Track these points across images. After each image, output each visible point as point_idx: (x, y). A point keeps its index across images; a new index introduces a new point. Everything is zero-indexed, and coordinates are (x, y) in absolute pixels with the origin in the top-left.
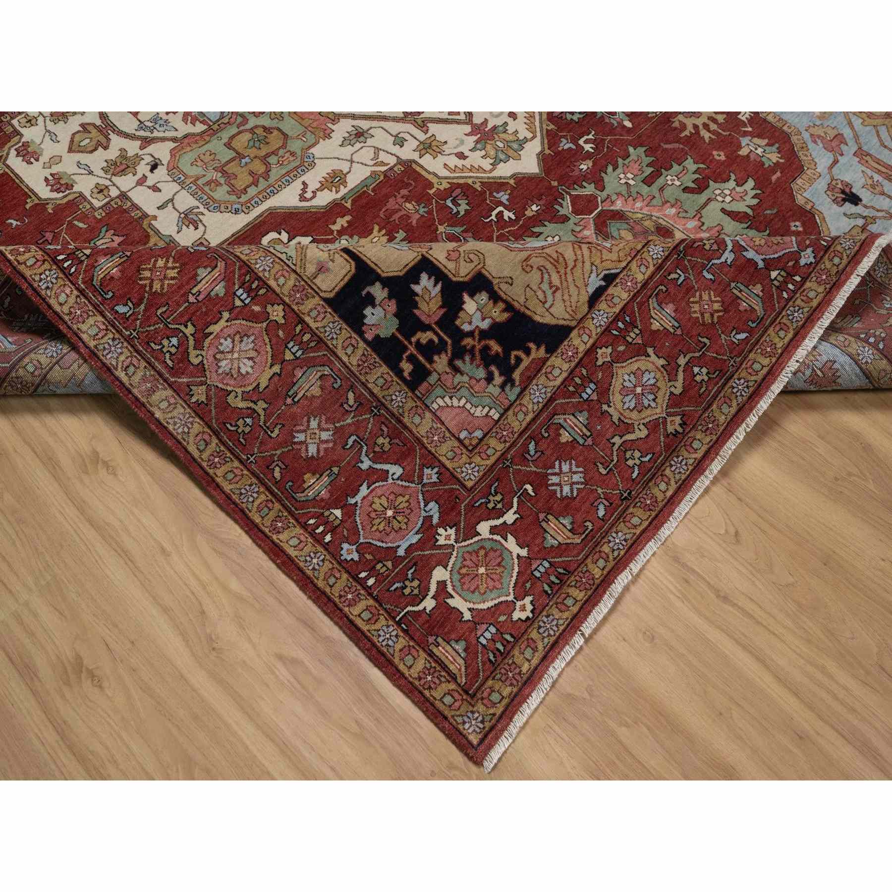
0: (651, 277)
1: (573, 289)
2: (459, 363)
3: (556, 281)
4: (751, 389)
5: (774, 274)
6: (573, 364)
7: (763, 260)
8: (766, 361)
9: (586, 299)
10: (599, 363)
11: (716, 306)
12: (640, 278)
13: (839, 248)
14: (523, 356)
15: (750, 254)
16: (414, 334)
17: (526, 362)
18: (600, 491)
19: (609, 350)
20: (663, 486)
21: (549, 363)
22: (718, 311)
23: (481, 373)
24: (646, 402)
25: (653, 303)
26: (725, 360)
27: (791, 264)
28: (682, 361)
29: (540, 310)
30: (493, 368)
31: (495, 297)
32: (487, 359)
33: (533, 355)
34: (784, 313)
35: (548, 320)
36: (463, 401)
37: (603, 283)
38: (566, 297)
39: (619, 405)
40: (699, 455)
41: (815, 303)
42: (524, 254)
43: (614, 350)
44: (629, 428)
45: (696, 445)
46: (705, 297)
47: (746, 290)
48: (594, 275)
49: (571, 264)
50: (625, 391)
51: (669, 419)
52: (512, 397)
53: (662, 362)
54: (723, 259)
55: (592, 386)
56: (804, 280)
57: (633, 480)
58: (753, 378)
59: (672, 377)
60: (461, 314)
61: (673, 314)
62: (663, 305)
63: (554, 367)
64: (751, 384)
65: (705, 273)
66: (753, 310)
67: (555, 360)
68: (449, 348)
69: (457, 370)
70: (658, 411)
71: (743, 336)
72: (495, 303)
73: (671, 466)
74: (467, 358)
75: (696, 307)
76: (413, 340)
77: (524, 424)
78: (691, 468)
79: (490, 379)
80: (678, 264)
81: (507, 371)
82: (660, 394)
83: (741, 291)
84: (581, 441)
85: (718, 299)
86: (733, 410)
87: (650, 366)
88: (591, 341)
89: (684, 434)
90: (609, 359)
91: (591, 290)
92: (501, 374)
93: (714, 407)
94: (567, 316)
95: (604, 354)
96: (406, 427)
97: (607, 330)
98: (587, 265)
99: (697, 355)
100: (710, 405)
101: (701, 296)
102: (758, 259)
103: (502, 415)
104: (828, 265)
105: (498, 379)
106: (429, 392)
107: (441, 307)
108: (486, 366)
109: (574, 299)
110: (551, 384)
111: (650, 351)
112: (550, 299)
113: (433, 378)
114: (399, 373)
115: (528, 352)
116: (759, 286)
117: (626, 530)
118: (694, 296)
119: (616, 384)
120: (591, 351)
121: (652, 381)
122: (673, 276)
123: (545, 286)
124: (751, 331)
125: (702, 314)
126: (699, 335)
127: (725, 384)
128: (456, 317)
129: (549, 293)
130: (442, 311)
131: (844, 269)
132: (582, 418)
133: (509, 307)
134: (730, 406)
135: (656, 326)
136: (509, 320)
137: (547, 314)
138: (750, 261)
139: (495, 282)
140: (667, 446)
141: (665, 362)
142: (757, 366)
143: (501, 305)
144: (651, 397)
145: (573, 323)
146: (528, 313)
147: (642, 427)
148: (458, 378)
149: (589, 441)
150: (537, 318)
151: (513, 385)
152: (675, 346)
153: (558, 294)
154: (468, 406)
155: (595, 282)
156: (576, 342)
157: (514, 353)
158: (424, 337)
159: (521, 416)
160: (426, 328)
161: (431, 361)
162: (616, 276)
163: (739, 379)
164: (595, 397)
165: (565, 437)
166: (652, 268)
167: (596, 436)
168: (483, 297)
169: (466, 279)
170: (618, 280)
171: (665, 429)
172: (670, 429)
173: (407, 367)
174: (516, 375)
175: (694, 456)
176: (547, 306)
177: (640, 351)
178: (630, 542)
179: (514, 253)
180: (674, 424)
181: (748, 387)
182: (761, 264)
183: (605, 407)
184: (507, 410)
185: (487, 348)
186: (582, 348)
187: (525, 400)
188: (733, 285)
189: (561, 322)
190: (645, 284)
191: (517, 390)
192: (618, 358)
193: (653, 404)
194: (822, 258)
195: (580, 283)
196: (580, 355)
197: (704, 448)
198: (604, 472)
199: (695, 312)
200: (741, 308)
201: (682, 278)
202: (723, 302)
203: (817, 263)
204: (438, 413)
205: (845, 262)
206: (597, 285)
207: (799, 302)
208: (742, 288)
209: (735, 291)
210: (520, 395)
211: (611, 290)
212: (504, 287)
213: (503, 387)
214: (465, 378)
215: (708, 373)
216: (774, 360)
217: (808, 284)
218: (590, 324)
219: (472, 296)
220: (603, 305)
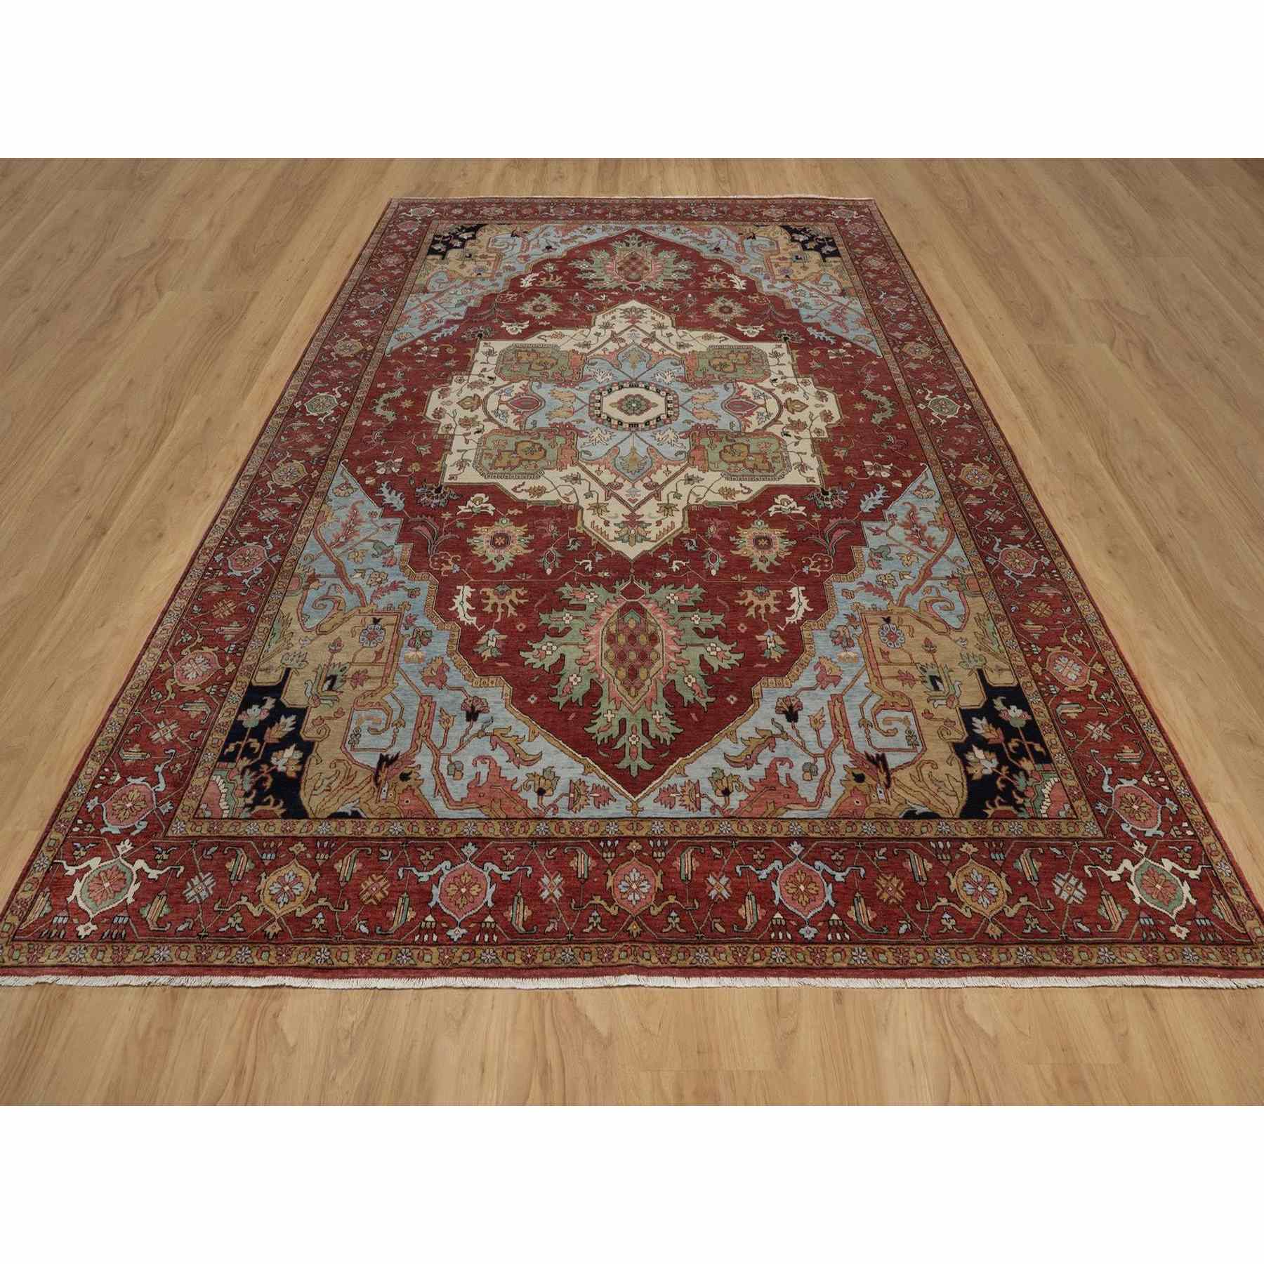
0: (373, 838)
1: (336, 798)
2: (248, 771)
3: (334, 786)
4: (325, 965)
5: (430, 918)
6: (282, 834)
7: (437, 904)
8: (352, 960)
9: (333, 811)
10: (291, 849)
11: (379, 896)
12: (368, 832)
13: (479, 952)
14: (272, 803)
15: (436, 891)
16: (253, 737)
17: (268, 808)
18: (199, 915)
19: (303, 849)
20: (222, 954)
21: (275, 821)
22: (376, 899)
23: (247, 787)
24: (280, 899)
25: (355, 852)
26: (337, 931)
27: (444, 925)
28: (322, 902)
29: (308, 790)
30: (254, 792)
31: (302, 762)
32: (258, 786)
33: (276, 809)
34: (400, 947)
35: (304, 800)
36: (225, 790)
37: (350, 813)
38: (327, 799)
39: (269, 883)
40: (258, 963)
41: (421, 965)
42: (342, 756)
43: (305, 852)
44: (256, 901)
45: (265, 955)
46: (382, 883)
47: (406, 908)
48: (352, 804)
49: (352, 786)
50: (281, 880)
51: (276, 923)
52: (243, 816)
53: (314, 889)
54: (419, 874)
55: (274, 856)
56: (437, 944)
57: (217, 931)
58: (335, 960)
59: (306, 903)
60: (281, 752)
61: (355, 871)
62: (357, 860)
63: (274, 825)
64: (329, 962)
65: (401, 870)
66: (391, 923)
67: (279, 824)
68: (255, 760)
69: (243, 773)
70: (279, 912)
71: (364, 929)
72: (299, 764)
73: (241, 950)
74: (253, 774)
75: (369, 883)
76: (250, 740)
77: (228, 834)
78: (245, 964)
79: (247, 795)
80: (395, 849)
81: (258, 801)
82: (291, 904)
83: (403, 904)
84: (232, 878)
85: (387, 893)
86: (303, 963)
87: (306, 884)
88: (304, 835)
89: (269, 942)
90: (297, 853)
91: (341, 810)
92: (254, 799)
93: (299, 948)
94: (314, 809)
95: (299, 848)
96: (193, 772)
97: (316, 839)
98: (358, 796)
99: (332, 909)
100: (299, 944)
101: (379, 880)
102: (436, 899)
103: (228, 818)
104: (459, 953)
105: (249, 800)
106: (222, 769)
107: (279, 739)
108: (254, 787)
109: (329, 805)
110: (263, 831)
111: (318, 875)
112: (319, 791)
113: (231, 765)
114: (226, 746)
115: (276, 804)
116: (414, 914)
117: (172, 954)
118: (377, 875)
119: (283, 871)
120: (296, 839)
121: (297, 892)
122: (384, 852)
123: (326, 782)
124: (372, 933)
125: (367, 890)
126: (349, 899)
127: (318, 943)
128: (277, 750)
129: (323, 788)
130: (277, 742)
131: (461, 967)
132: (250, 866)
133: (300, 774)
134: (305, 958)
135: (338, 866)
136: (291, 779)
137: (308, 796)
138: (431, 894)
139: (314, 754)
140: (255, 937)
141: (314, 891)
142: (344, 956)
143: (299, 768)
144: (286, 900)
145: (311, 816)
146: (302, 786)
147: (261, 909)
148: (238, 778)
149: (234, 883)
150: (302, 793)
151: (250, 811)
152: (330, 889)
153: (327, 793)
154: (223, 796)
155: (347, 809)
156: (299, 826)
157: (271, 797)
158: (255, 744)
159: (232, 829)
160: (261, 741)
161: (242, 758)
162: (360, 817)
163: (328, 950)
164: (267, 863)
165: (230, 866)
166: (380, 835)
167: (241, 885)
168: (299, 755)
169: (305, 739)
170: (357, 821)
171: (266, 926)
172: (268, 930)
173: (232, 748)
174: (258, 808)
175: (256, 960)
176: (315, 792)
177: (313, 869)
178: (164, 963)
179: (339, 751)
180: (272, 930)
181: (325, 961)
182: (432, 904)
183: (264, 875)
184: (232, 819)
185: (265, 779)
186: (296, 833)
187: (244, 825)
188: (405, 895)
189: (308, 810)
190: (365, 838)
191: (248, 815)
192: (301, 859)
193: (281, 905)
194: (462, 944)
195: (341, 801)
196: (290, 835)
197: (265, 963)
198: (216, 908)
199: (365, 884)
200: (388, 914)
201: (386, 858)
202: (386, 897)
203: (456, 944)
204: (211, 783)
205: (468, 963)
206: (346, 811)
207: (416, 952)
208: (406, 904)
209: (401, 900)
210: (246, 819)
211: (347, 821)
212: (314, 761)
213: (246, 806)
214: (240, 781)
215: (321, 925)
216: (357, 965)
217: (434, 949)
218: (316, 825)
219: (296, 749)
220: (334, 824)
